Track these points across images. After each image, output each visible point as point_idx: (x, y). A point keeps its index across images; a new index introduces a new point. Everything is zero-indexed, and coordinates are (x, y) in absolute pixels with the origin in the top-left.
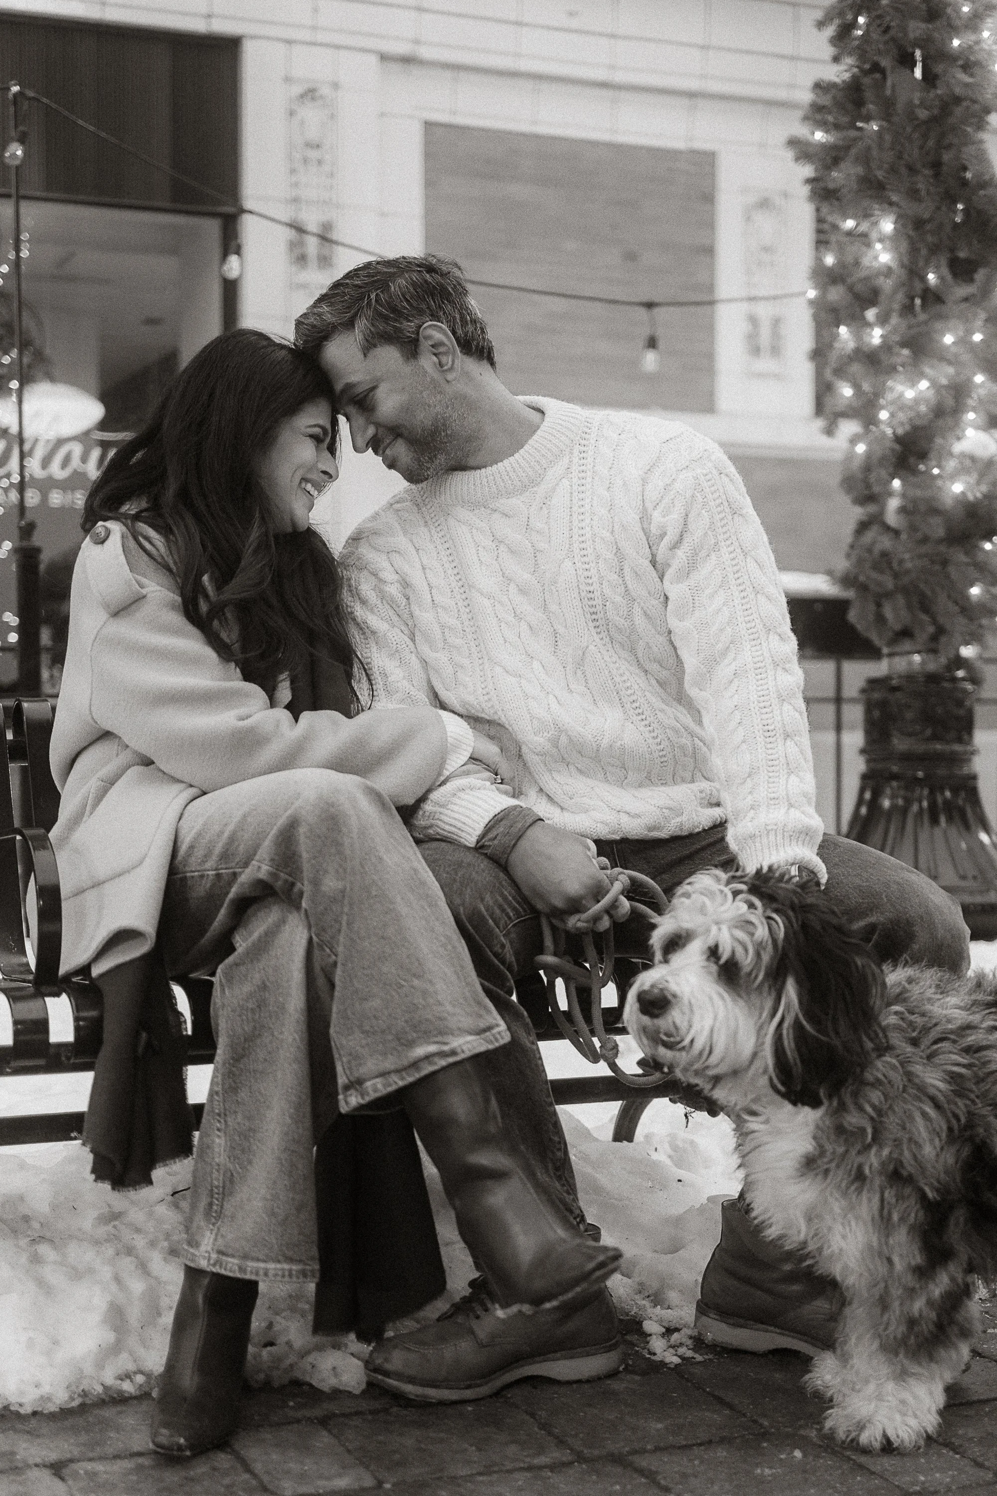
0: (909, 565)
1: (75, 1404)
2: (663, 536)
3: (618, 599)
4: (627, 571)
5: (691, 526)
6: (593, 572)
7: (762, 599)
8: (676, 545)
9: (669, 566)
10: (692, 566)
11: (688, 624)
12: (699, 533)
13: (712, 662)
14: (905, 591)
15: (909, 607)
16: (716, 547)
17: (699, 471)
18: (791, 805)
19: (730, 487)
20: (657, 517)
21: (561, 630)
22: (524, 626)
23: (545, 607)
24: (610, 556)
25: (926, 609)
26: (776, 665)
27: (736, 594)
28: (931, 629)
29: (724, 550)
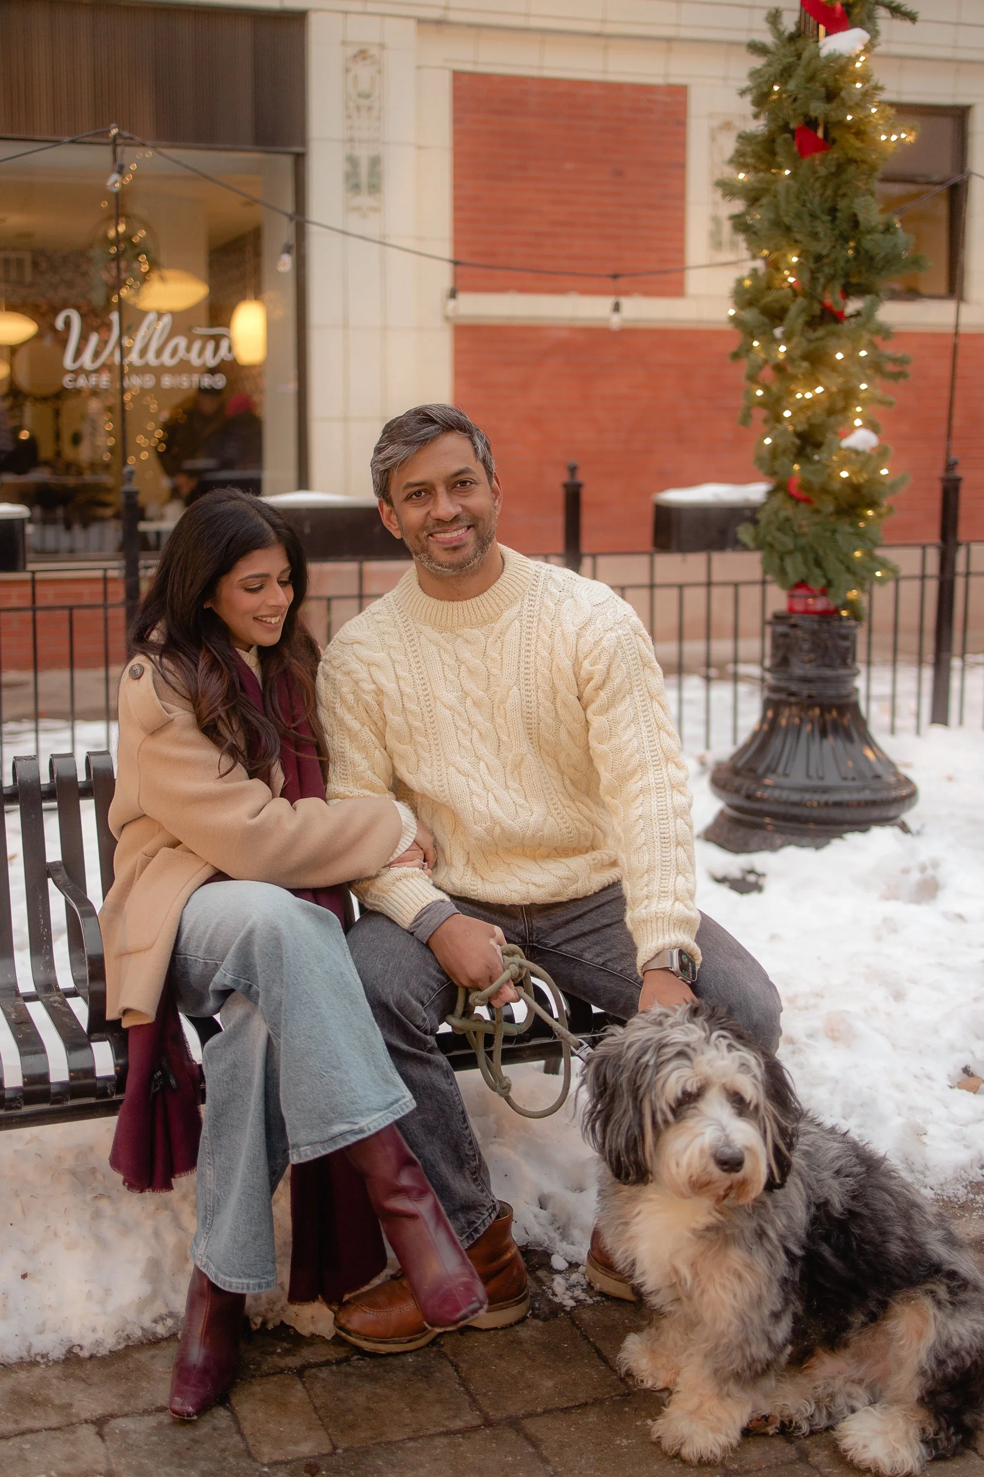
0: (806, 530)
1: (122, 1346)
2: (589, 681)
3: (550, 721)
4: (558, 700)
5: (613, 675)
6: (534, 698)
7: (663, 735)
8: (600, 688)
9: (593, 701)
10: (611, 704)
11: (605, 747)
12: (617, 681)
13: (624, 778)
14: (802, 550)
15: (805, 563)
16: (630, 691)
17: (620, 632)
18: (677, 899)
19: (643, 646)
20: (586, 664)
21: (504, 738)
22: (475, 733)
23: (492, 718)
24: (547, 688)
25: (818, 563)
26: (673, 787)
27: (644, 728)
28: (823, 582)
29: (636, 693)
